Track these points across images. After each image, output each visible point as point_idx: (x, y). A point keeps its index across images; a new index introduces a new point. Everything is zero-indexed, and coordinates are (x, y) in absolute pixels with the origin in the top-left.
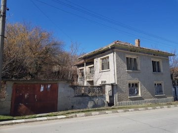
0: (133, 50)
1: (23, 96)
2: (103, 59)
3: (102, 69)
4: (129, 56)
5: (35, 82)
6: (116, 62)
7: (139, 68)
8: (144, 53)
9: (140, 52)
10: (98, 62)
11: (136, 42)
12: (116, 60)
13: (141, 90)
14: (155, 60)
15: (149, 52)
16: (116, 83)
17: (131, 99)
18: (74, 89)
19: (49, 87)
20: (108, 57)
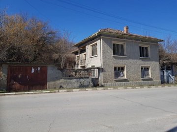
0: (120, 37)
1: (17, 76)
2: (92, 46)
3: (93, 55)
4: (116, 43)
5: (27, 65)
6: (103, 48)
7: (125, 53)
8: (131, 39)
9: (127, 38)
10: (89, 48)
11: (125, 29)
12: (103, 46)
13: (127, 73)
14: (142, 46)
15: (137, 39)
16: (102, 67)
17: (117, 81)
18: (62, 72)
19: (39, 69)
20: (96, 44)
